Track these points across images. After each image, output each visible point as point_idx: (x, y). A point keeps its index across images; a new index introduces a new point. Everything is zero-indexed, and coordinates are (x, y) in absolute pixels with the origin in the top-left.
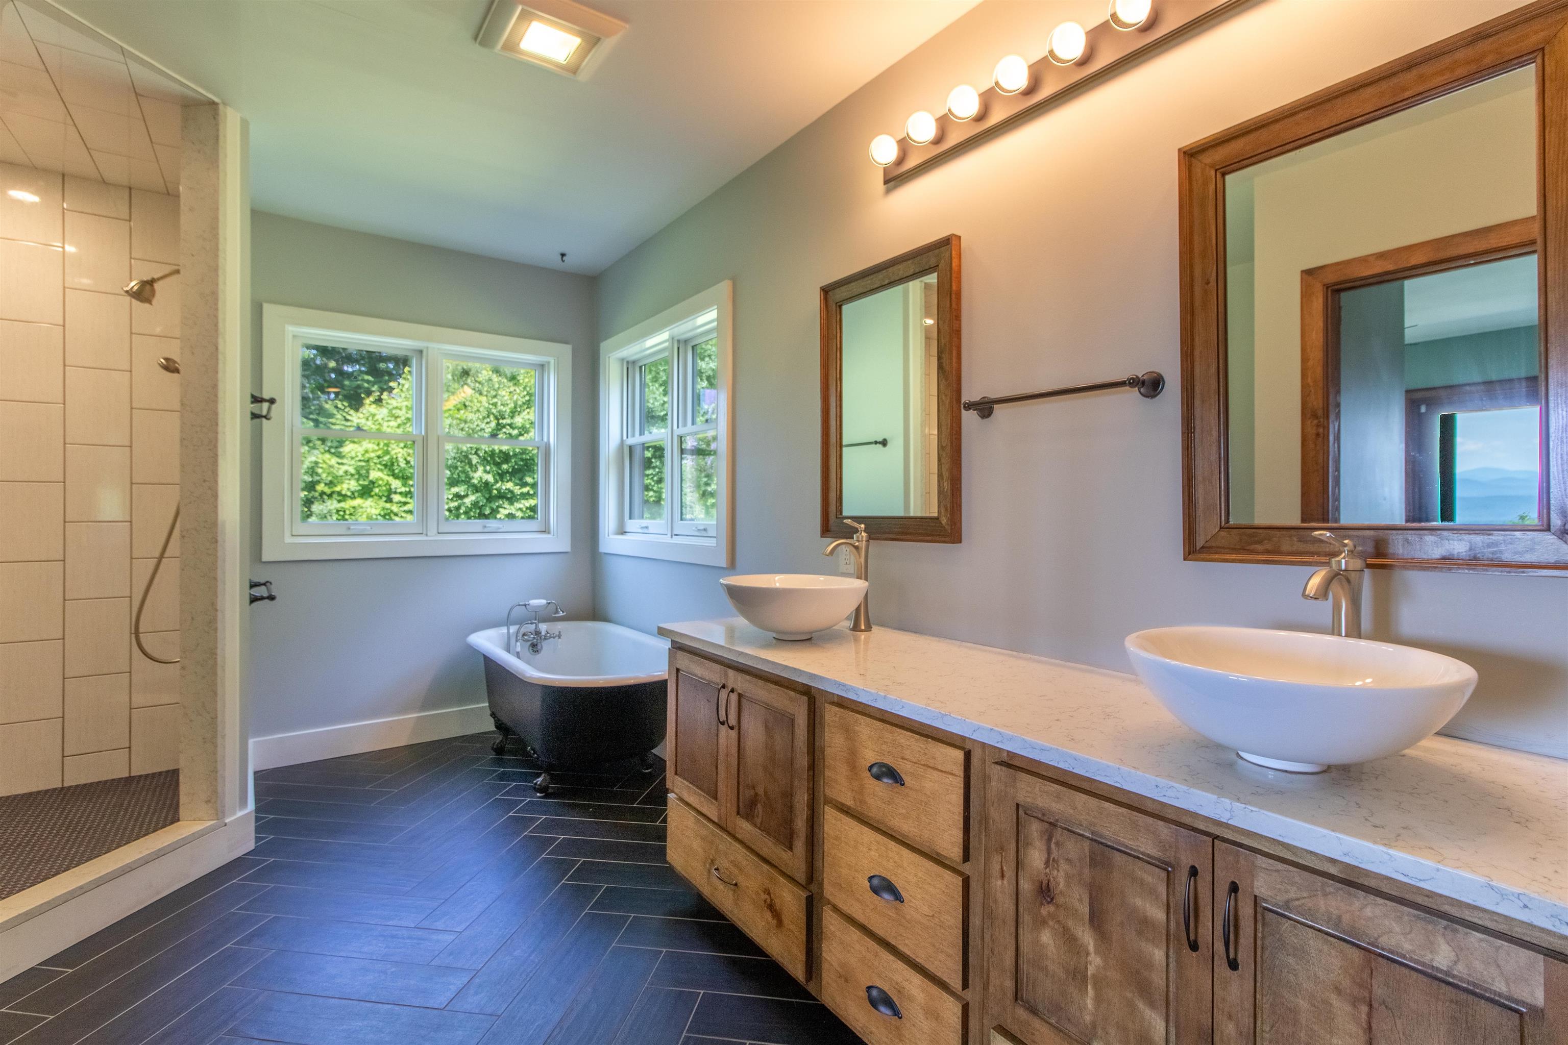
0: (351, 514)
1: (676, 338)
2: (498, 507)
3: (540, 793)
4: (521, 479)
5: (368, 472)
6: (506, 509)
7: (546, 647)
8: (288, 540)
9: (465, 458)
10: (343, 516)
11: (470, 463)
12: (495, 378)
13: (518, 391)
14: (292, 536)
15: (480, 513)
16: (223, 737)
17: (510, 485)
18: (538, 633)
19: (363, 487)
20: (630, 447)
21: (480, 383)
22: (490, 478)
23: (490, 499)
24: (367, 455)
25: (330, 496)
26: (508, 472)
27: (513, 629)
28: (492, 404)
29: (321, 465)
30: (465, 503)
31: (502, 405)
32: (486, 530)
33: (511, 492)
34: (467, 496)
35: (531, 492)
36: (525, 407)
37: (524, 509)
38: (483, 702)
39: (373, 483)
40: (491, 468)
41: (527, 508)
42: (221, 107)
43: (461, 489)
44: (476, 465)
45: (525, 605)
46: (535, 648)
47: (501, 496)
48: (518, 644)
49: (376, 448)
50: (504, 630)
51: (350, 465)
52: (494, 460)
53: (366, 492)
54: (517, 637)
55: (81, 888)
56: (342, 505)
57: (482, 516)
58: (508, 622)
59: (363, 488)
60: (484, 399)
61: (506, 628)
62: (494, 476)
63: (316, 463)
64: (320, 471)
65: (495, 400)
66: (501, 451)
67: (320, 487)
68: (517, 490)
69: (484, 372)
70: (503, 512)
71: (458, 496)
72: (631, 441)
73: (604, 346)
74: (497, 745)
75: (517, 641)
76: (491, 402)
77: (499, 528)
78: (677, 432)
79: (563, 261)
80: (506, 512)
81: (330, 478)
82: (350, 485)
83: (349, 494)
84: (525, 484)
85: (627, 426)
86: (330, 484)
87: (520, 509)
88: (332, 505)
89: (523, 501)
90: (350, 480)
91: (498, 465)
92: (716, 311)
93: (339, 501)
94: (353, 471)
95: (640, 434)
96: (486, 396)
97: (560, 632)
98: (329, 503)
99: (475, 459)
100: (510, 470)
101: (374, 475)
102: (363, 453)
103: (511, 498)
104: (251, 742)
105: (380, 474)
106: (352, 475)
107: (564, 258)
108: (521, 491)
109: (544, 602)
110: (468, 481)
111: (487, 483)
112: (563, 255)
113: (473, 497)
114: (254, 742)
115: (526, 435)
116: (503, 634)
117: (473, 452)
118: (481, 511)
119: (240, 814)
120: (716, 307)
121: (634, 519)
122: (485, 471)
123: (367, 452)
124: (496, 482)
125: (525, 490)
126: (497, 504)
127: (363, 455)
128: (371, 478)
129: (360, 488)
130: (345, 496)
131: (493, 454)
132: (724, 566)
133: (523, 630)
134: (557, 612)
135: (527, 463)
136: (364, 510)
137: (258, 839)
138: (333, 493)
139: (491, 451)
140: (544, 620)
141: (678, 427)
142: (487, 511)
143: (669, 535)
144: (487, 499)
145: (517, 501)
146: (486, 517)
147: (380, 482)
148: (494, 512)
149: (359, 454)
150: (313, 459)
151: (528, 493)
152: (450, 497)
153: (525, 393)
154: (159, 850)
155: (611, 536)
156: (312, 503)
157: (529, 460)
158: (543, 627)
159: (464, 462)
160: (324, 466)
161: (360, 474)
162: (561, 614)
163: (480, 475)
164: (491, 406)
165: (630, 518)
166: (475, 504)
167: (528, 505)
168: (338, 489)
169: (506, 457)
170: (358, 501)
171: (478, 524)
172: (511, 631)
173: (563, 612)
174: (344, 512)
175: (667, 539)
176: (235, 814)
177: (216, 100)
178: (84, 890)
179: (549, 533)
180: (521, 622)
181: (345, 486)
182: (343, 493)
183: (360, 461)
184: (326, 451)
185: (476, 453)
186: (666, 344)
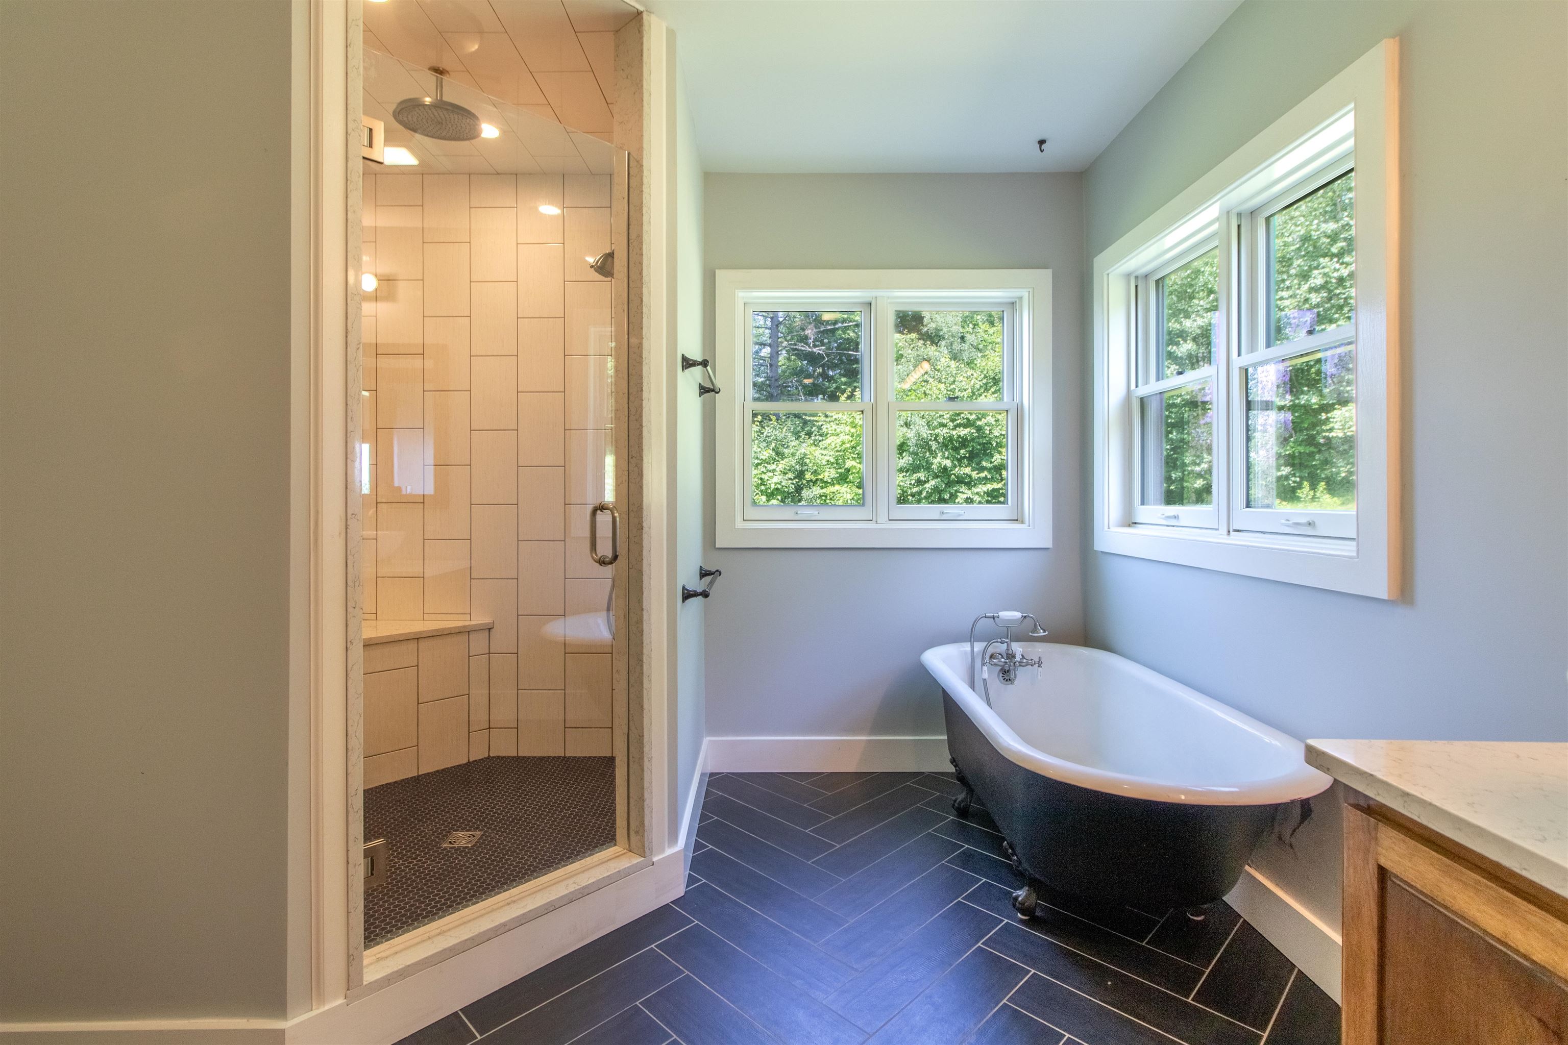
0: (831, 499)
1: (1235, 212)
2: (957, 491)
3: (1022, 914)
4: (978, 464)
5: (844, 462)
6: (965, 493)
7: (1022, 675)
8: (740, 524)
9: (925, 445)
10: (825, 501)
11: (930, 450)
12: (953, 364)
13: (975, 375)
14: (744, 520)
15: (938, 497)
16: (651, 759)
17: (968, 470)
18: (1011, 656)
19: (841, 474)
20: (1142, 399)
21: (938, 370)
22: (948, 463)
23: (949, 484)
24: (844, 446)
25: (815, 483)
26: (965, 457)
27: (979, 647)
28: (950, 391)
29: (808, 456)
30: (926, 488)
31: (959, 391)
32: (944, 517)
33: (970, 477)
34: (927, 481)
35: (989, 476)
36: (982, 390)
37: (982, 494)
38: (941, 734)
39: (848, 470)
40: (949, 453)
41: (985, 493)
42: (645, 16)
43: (922, 475)
44: (935, 451)
45: (993, 618)
46: (1006, 675)
47: (960, 481)
48: (985, 668)
49: (851, 439)
50: (966, 647)
51: (830, 456)
52: (951, 445)
53: (843, 478)
54: (983, 659)
55: (504, 925)
56: (824, 490)
57: (942, 500)
58: (971, 636)
59: (840, 476)
60: (942, 386)
61: (969, 644)
62: (952, 462)
63: (805, 455)
64: (808, 461)
65: (952, 386)
66: (959, 436)
67: (808, 476)
68: (974, 475)
69: (943, 360)
70: (961, 497)
71: (919, 482)
72: (1143, 391)
73: (1099, 261)
74: (960, 804)
75: (983, 664)
76: (949, 389)
77: (960, 515)
78: (1238, 362)
79: (1042, 151)
80: (965, 496)
81: (815, 468)
82: (829, 474)
83: (829, 481)
84: (983, 469)
85: (1135, 371)
86: (815, 473)
87: (977, 493)
88: (817, 490)
89: (980, 486)
90: (830, 468)
91: (956, 449)
92: (1352, 114)
93: (822, 488)
94: (833, 460)
95: (1158, 379)
96: (945, 383)
97: (1040, 658)
98: (814, 488)
99: (934, 446)
100: (967, 455)
101: (849, 464)
102: (840, 444)
103: (969, 482)
104: (707, 740)
105: (853, 463)
106: (832, 464)
107: (1043, 147)
108: (978, 476)
109: (1017, 615)
110: (928, 468)
111: (945, 468)
112: (1042, 142)
113: (933, 483)
114: (710, 741)
115: (983, 420)
116: (966, 653)
117: (933, 439)
118: (940, 496)
119: (669, 851)
120: (1352, 105)
121: (1148, 504)
122: (943, 457)
123: (843, 443)
124: (955, 466)
125: (982, 475)
126: (955, 489)
127: (841, 446)
128: (846, 466)
129: (838, 475)
130: (827, 482)
131: (951, 439)
132: (1385, 597)
133: (991, 650)
134: (1035, 630)
135: (984, 447)
136: (841, 495)
137: (691, 880)
138: (817, 480)
139: (950, 437)
140: (1018, 639)
141: (1239, 355)
142: (947, 496)
143: (1224, 530)
144: (946, 485)
145: (975, 486)
146: (945, 501)
147: (854, 471)
148: (953, 497)
149: (838, 445)
150: (803, 451)
151: (986, 478)
152: (913, 482)
153: (983, 376)
154: (584, 888)
155: (1113, 529)
156: (802, 489)
157: (987, 444)
158: (1018, 648)
159: (925, 449)
160: (810, 456)
161: (837, 464)
162: (1041, 633)
163: (940, 460)
164: (949, 393)
165: (1143, 503)
166: (936, 489)
167: (985, 489)
168: (820, 477)
169: (964, 442)
170: (837, 487)
171: (936, 509)
172: (976, 649)
173: (1045, 631)
174: (826, 497)
175: (1221, 537)
176: (663, 851)
177: (641, 8)
178: (507, 928)
179: (1023, 522)
180: (989, 639)
181: (826, 474)
182: (825, 480)
183: (837, 451)
184: (811, 445)
185: (935, 439)
186: (1215, 227)
